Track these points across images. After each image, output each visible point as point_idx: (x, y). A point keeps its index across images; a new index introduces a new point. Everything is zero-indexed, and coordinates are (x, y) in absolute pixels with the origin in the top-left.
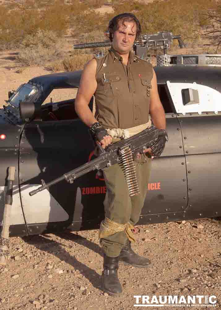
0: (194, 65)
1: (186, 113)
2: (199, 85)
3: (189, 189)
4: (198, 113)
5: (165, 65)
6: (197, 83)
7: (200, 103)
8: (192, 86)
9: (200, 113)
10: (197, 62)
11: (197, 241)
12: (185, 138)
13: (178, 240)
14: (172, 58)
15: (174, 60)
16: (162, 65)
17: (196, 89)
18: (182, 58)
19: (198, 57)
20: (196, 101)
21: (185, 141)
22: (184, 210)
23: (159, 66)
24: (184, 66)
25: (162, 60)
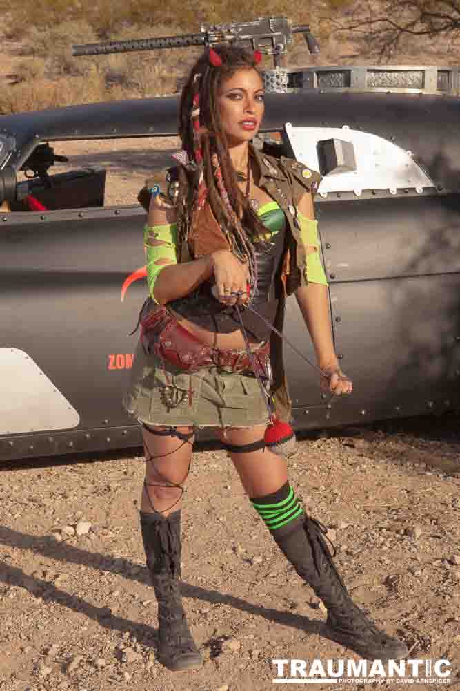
0: (342, 90)
1: (329, 193)
2: (354, 131)
4: (353, 191)
5: (278, 91)
6: (351, 128)
7: (357, 171)
8: (342, 134)
9: (358, 193)
10: (348, 82)
11: (358, 469)
12: (327, 247)
13: (316, 469)
14: (291, 76)
15: (296, 79)
16: (270, 90)
17: (348, 140)
18: (315, 75)
19: (349, 71)
20: (350, 167)
21: (327, 253)
22: (327, 403)
24: (319, 92)
25: (269, 80)
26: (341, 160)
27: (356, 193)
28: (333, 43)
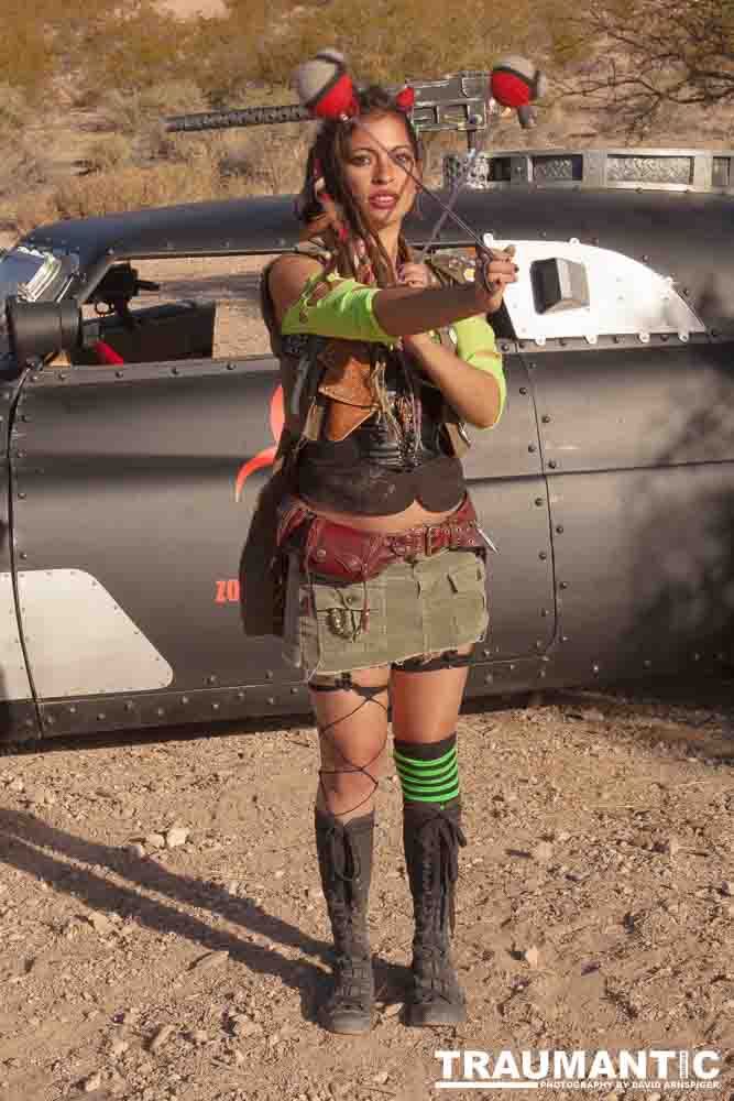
0: (571, 184)
1: (547, 340)
2: (587, 247)
3: (558, 586)
4: (585, 338)
5: (474, 186)
6: (581, 242)
7: (590, 307)
8: (568, 251)
9: (593, 340)
10: (578, 173)
11: (587, 752)
12: (545, 420)
13: (524, 752)
14: (494, 163)
15: (501, 167)
16: (461, 185)
17: (577, 261)
18: (530, 164)
19: (581, 157)
20: (581, 301)
21: (544, 429)
22: (542, 654)
23: (452, 186)
24: (536, 187)
25: (461, 170)
26: (566, 289)
27: (589, 339)
28: (558, 114)
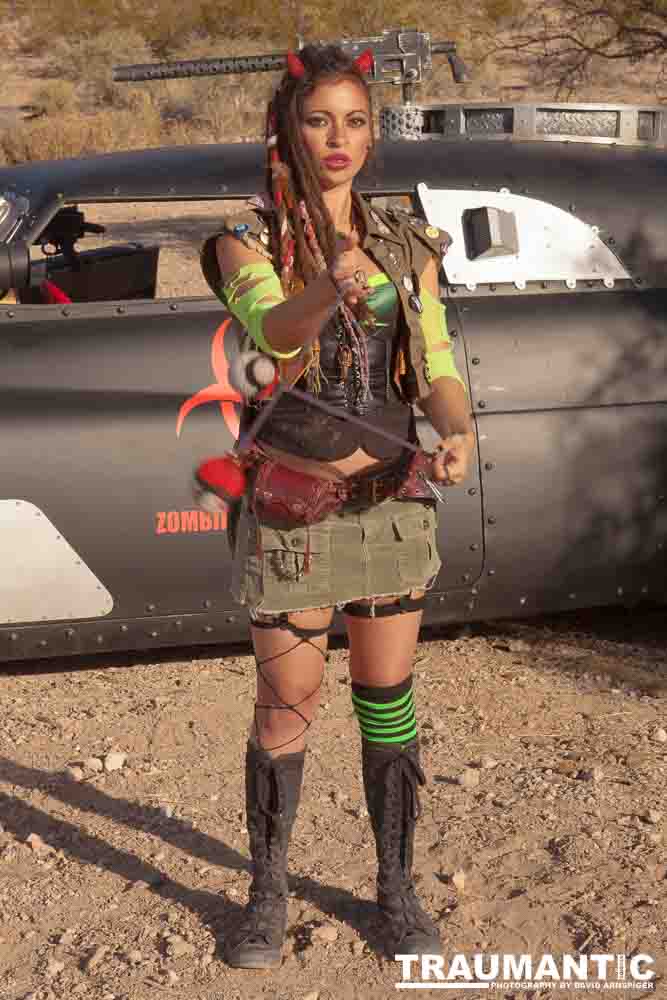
0: (502, 137)
1: (478, 285)
2: (519, 197)
3: (487, 521)
4: (513, 283)
5: (408, 137)
6: (512, 192)
7: (519, 254)
8: (498, 201)
9: (521, 285)
10: (508, 126)
11: (513, 682)
12: (475, 362)
13: (453, 681)
14: (427, 115)
15: (434, 120)
16: (395, 135)
17: (508, 211)
18: (462, 116)
19: (512, 110)
20: (510, 248)
21: (475, 370)
22: (471, 586)
23: (388, 137)
24: (468, 139)
25: (396, 121)
26: (496, 238)
27: (517, 284)
28: (491, 68)
